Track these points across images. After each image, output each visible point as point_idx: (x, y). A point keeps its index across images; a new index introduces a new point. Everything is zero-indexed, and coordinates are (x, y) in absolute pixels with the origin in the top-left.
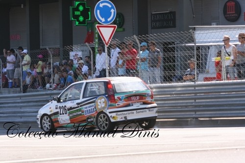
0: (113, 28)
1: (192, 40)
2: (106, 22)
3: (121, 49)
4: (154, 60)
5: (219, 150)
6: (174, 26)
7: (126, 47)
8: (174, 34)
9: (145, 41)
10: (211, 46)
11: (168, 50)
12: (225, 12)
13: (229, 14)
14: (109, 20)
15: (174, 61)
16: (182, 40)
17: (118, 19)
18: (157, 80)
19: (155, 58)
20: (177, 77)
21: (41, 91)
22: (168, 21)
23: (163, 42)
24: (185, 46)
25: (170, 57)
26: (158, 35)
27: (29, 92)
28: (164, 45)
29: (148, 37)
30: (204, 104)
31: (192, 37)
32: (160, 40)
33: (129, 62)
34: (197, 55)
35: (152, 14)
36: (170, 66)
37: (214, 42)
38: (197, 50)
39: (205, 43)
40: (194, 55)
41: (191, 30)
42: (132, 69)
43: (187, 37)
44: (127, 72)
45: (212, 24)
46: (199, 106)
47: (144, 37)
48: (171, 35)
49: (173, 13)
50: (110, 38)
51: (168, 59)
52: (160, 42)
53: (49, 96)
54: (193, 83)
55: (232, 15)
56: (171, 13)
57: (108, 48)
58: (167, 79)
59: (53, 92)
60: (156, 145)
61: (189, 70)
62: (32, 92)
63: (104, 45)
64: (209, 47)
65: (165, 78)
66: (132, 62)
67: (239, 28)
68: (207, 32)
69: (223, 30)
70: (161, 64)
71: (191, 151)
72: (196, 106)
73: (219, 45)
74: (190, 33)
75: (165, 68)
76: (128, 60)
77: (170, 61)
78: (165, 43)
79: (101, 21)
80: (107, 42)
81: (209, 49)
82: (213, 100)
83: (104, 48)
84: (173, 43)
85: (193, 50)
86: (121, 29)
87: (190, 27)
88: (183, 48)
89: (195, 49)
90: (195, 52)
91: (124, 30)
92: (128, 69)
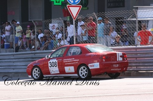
0: (79, 8)
1: (135, 16)
2: (74, 3)
6: (124, 6)
8: (122, 12)
9: (101, 17)
11: (117, 23)
14: (76, 2)
16: (128, 16)
17: (84, 1)
19: (108, 29)
21: (28, 51)
22: (119, 3)
23: (114, 17)
24: (130, 21)
25: (119, 28)
27: (20, 52)
30: (143, 61)
31: (135, 14)
32: (112, 16)
33: (90, 32)
37: (150, 18)
40: (136, 27)
41: (134, 9)
42: (92, 36)
43: (132, 14)
44: (88, 38)
45: (151, 4)
46: (139, 63)
47: (100, 14)
48: (119, 12)
50: (77, 15)
52: (112, 18)
53: (34, 55)
54: (135, 46)
57: (75, 21)
59: (36, 52)
60: (107, 89)
62: (22, 51)
63: (73, 19)
64: (148, 21)
66: (92, 31)
72: (136, 63)
74: (133, 11)
76: (89, 30)
78: (116, 18)
79: (71, 2)
80: (75, 17)
82: (149, 58)
83: (73, 21)
84: (121, 18)
85: (136, 23)
86: (86, 8)
87: (134, 7)
88: (128, 22)
89: (137, 22)
90: (137, 25)
91: (88, 8)
92: (89, 36)
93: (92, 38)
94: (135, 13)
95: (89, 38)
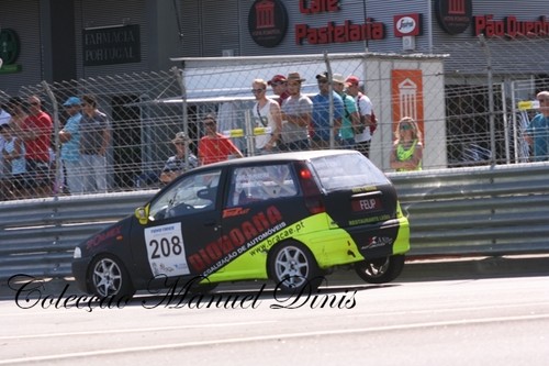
1: (178, 90)
3: (13, 115)
4: (89, 139)
5: (240, 343)
6: (137, 58)
7: (25, 109)
8: (137, 78)
10: (222, 103)
11: (122, 113)
12: (252, 25)
13: (262, 30)
15: (138, 140)
16: (155, 90)
17: (5, 44)
18: (99, 183)
19: (92, 133)
20: (143, 177)
22: (123, 47)
23: (111, 96)
24: (162, 105)
25: (128, 130)
26: (100, 81)
28: (114, 104)
29: (75, 84)
31: (177, 83)
32: (105, 91)
33: (32, 145)
34: (189, 125)
35: (84, 32)
36: (128, 150)
37: (227, 95)
38: (189, 112)
39: (207, 97)
40: (182, 126)
41: (174, 68)
42: (39, 161)
43: (166, 84)
44: (28, 168)
45: (224, 52)
47: (66, 85)
48: (128, 79)
49: (133, 29)
51: (123, 135)
52: (102, 96)
55: (269, 33)
56: (128, 27)
58: (122, 181)
61: (172, 158)
64: (216, 106)
65: (117, 179)
66: (40, 144)
67: (283, 61)
68: (211, 72)
69: (247, 67)
70: (108, 146)
71: (175, 349)
73: (240, 101)
74: (172, 74)
75: (116, 157)
77: (128, 141)
78: (116, 98)
81: (217, 110)
84: (134, 97)
85: (181, 113)
86: (13, 68)
87: (172, 59)
88: (157, 110)
89: (185, 110)
90: (185, 118)
91: (20, 69)
92: (29, 160)
93: (39, 165)
94: (179, 79)
95: (31, 166)
